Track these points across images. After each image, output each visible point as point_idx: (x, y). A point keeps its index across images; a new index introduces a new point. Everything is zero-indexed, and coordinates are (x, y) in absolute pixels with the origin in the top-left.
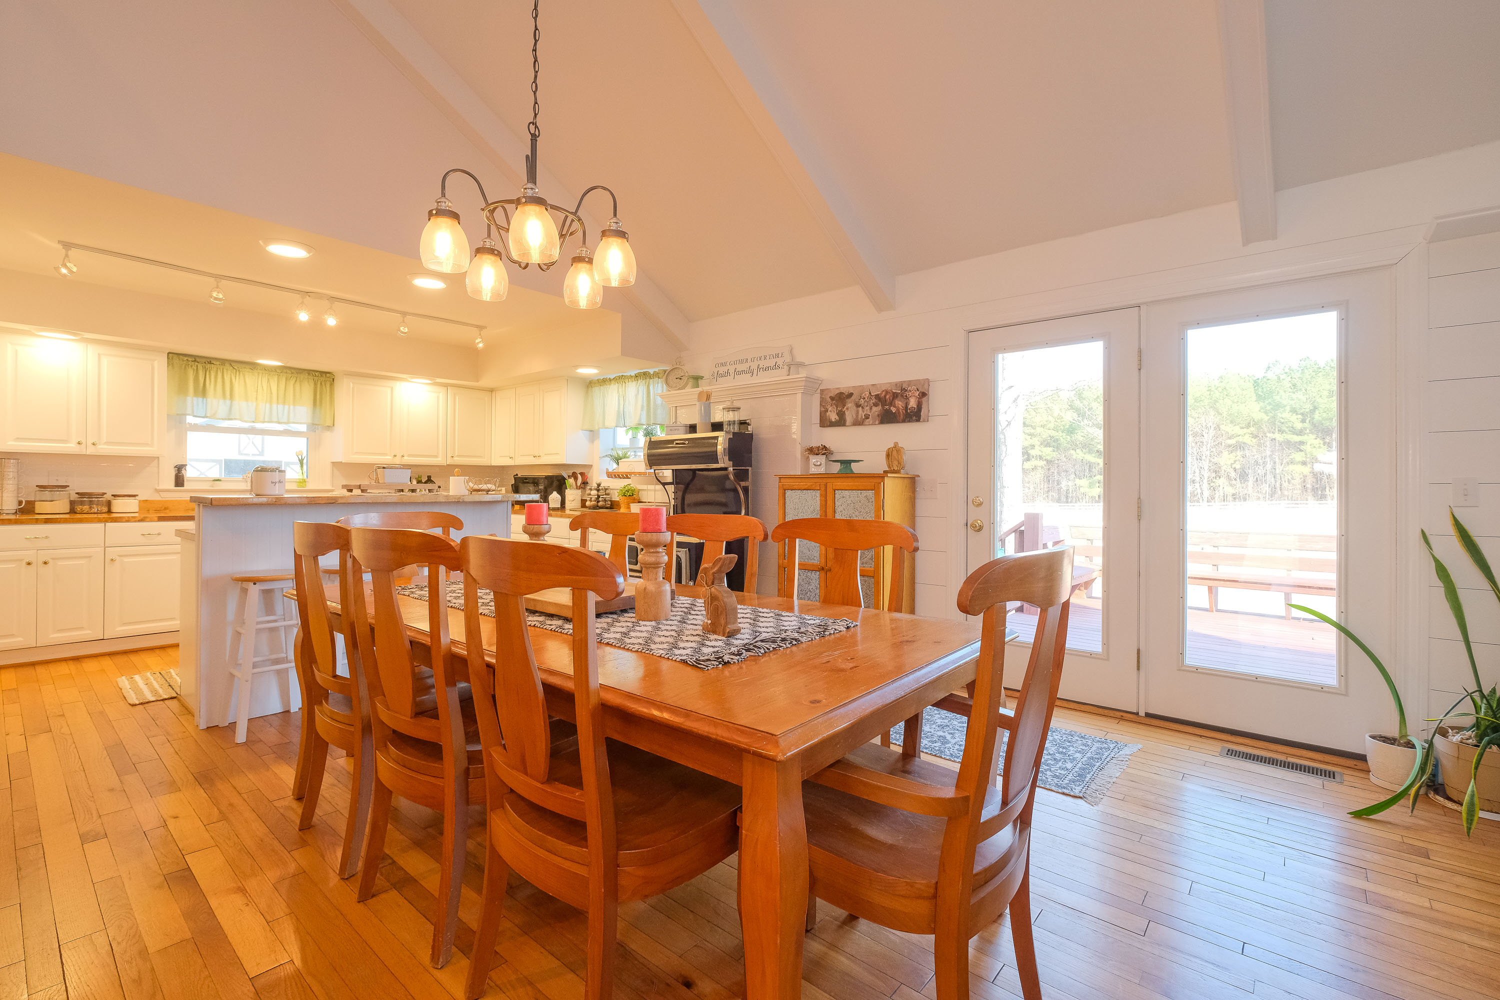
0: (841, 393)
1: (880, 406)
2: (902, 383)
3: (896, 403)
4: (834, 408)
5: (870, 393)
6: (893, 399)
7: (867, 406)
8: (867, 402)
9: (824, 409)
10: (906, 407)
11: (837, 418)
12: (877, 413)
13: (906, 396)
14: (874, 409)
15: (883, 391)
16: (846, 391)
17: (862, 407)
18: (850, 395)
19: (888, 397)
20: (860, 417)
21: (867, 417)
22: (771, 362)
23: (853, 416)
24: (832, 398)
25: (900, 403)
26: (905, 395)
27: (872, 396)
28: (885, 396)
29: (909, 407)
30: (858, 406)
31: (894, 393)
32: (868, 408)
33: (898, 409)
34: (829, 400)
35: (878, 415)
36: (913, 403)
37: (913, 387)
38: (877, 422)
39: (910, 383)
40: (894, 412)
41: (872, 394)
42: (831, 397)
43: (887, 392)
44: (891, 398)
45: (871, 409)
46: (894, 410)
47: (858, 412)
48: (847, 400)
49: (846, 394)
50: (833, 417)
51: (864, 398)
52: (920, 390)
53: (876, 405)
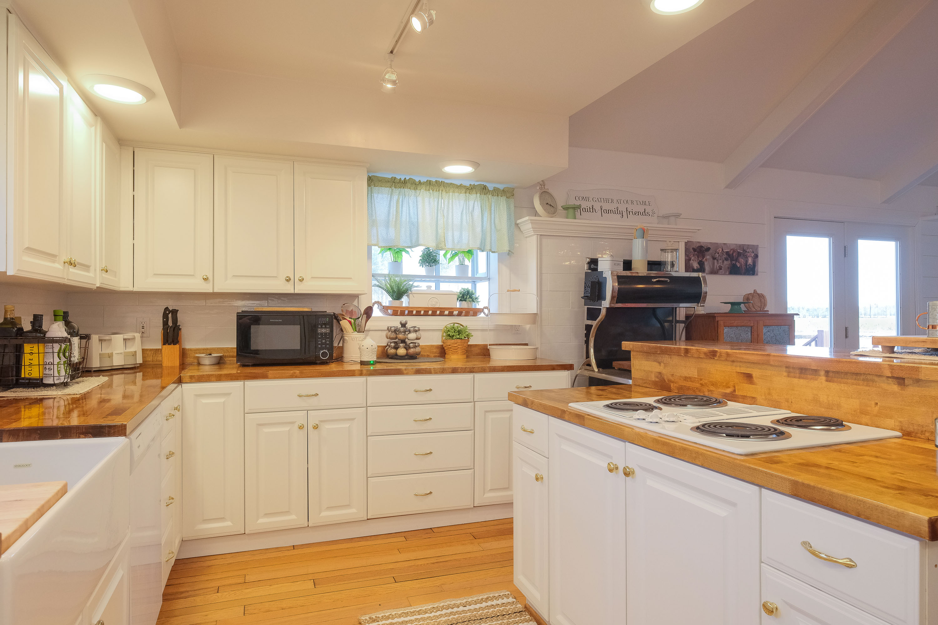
0: (701, 247)
1: (729, 261)
2: (744, 245)
3: (740, 260)
4: (696, 258)
5: (722, 250)
6: (738, 257)
7: (720, 259)
8: (721, 257)
9: (687, 258)
10: (746, 264)
11: (699, 267)
12: (727, 266)
13: (746, 256)
14: (726, 262)
15: (731, 250)
16: (705, 246)
17: (717, 260)
18: (708, 249)
19: (734, 254)
20: (715, 267)
21: (720, 268)
22: (641, 209)
23: (710, 266)
24: (694, 250)
25: (742, 260)
26: (745, 255)
27: (724, 252)
28: (733, 254)
29: (748, 264)
30: (714, 258)
31: (738, 252)
32: (721, 261)
33: (741, 265)
34: (692, 250)
35: (728, 268)
36: (750, 261)
37: (750, 250)
38: (727, 273)
39: (748, 246)
40: (738, 266)
41: (724, 251)
42: (693, 249)
43: (734, 251)
44: (737, 256)
45: (723, 262)
46: (738, 265)
47: (714, 264)
48: (706, 253)
49: (705, 248)
50: (696, 265)
51: (718, 253)
52: (755, 253)
53: (726, 259)
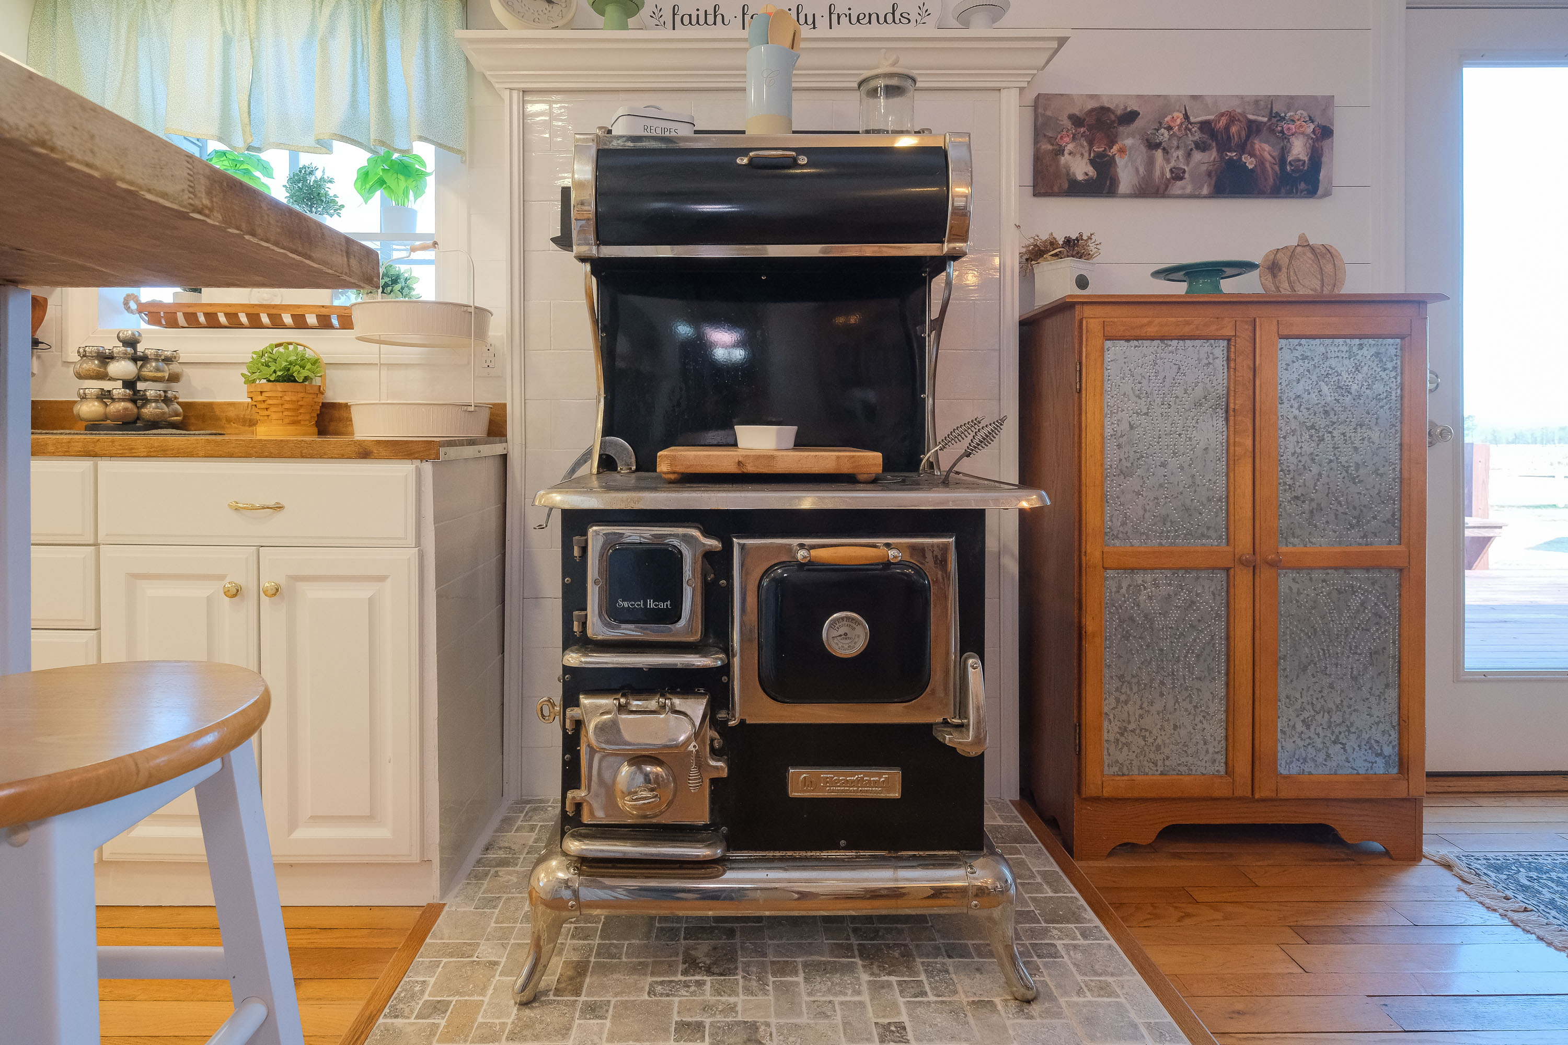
0: (1104, 110)
1: (1215, 149)
2: (1271, 100)
3: (1257, 146)
4: (1083, 147)
5: (1186, 117)
6: (1248, 137)
7: (1178, 147)
8: (1179, 138)
9: (1050, 147)
10: (1282, 160)
11: (1092, 172)
12: (1204, 168)
13: (1282, 132)
14: (1198, 156)
15: (1222, 115)
16: (1117, 105)
17: (1164, 149)
18: (1130, 117)
19: (1234, 129)
20: (1158, 173)
21: (1178, 175)
23: (1137, 171)
24: (1077, 121)
25: (1267, 147)
26: (1279, 128)
27: (1191, 124)
28: (1227, 128)
29: (1290, 159)
30: (1152, 145)
31: (1251, 122)
32: (1180, 153)
33: (1261, 162)
34: (1067, 123)
35: (1209, 174)
36: (1299, 149)
37: (1299, 112)
38: (1205, 191)
39: (1291, 101)
40: (1250, 167)
41: (1192, 119)
42: (1072, 117)
43: (1232, 118)
44: (1243, 134)
45: (1189, 155)
47: (1151, 162)
48: (1121, 129)
49: (1119, 112)
50: (1081, 168)
51: (1169, 128)
52: (1319, 120)
53: (1201, 147)
